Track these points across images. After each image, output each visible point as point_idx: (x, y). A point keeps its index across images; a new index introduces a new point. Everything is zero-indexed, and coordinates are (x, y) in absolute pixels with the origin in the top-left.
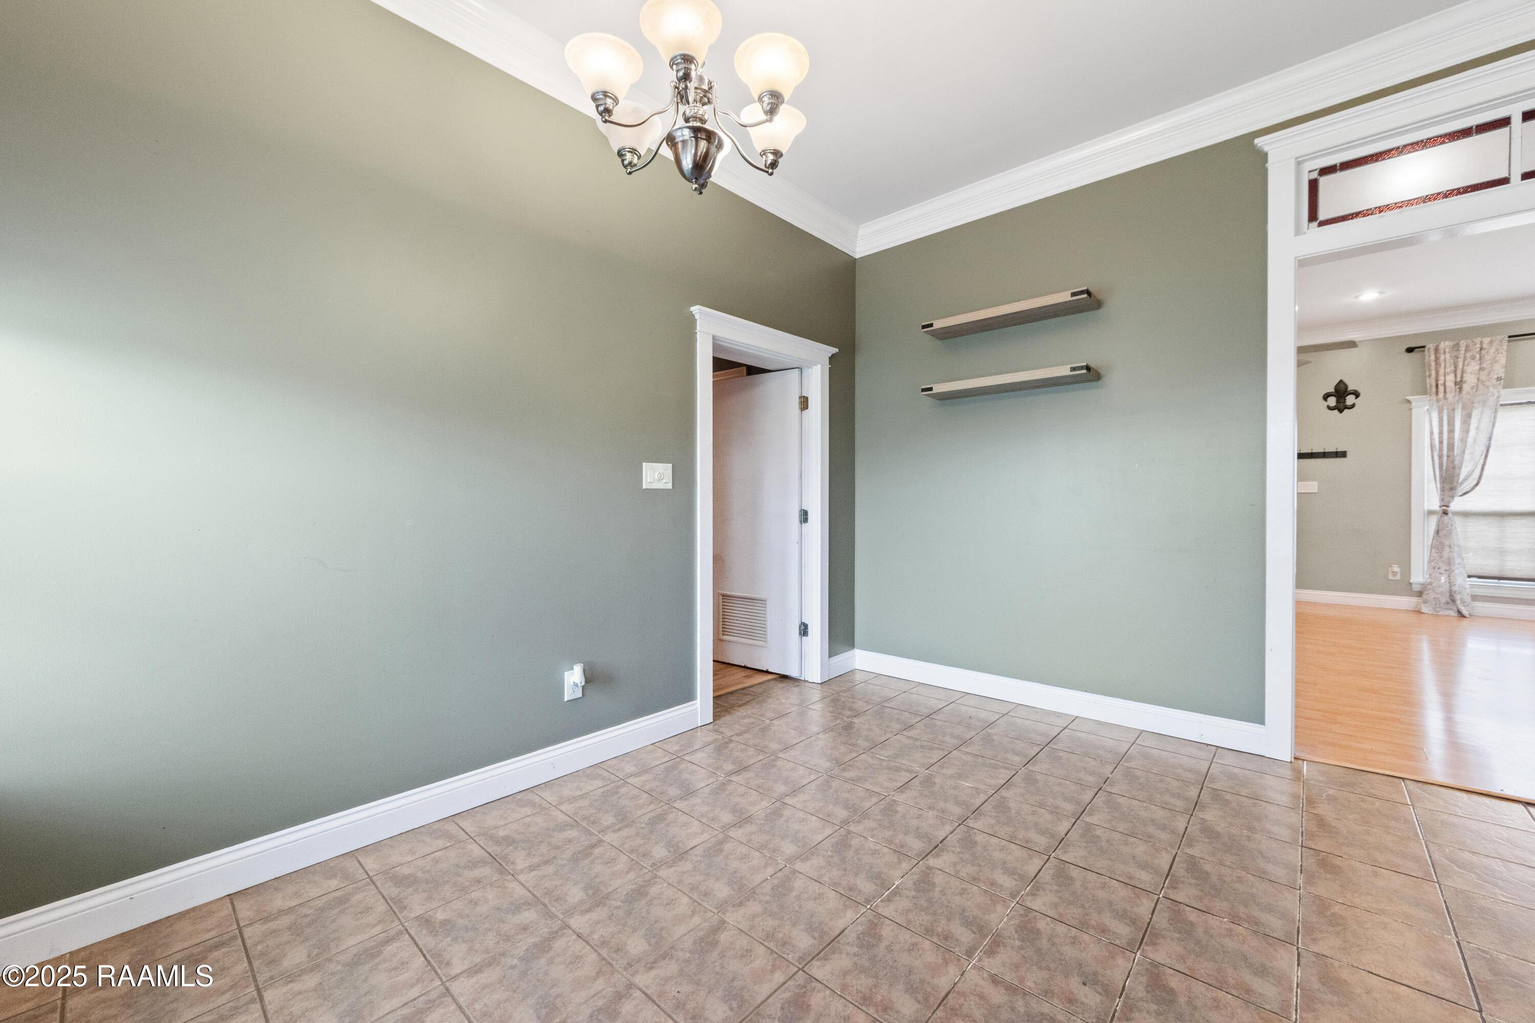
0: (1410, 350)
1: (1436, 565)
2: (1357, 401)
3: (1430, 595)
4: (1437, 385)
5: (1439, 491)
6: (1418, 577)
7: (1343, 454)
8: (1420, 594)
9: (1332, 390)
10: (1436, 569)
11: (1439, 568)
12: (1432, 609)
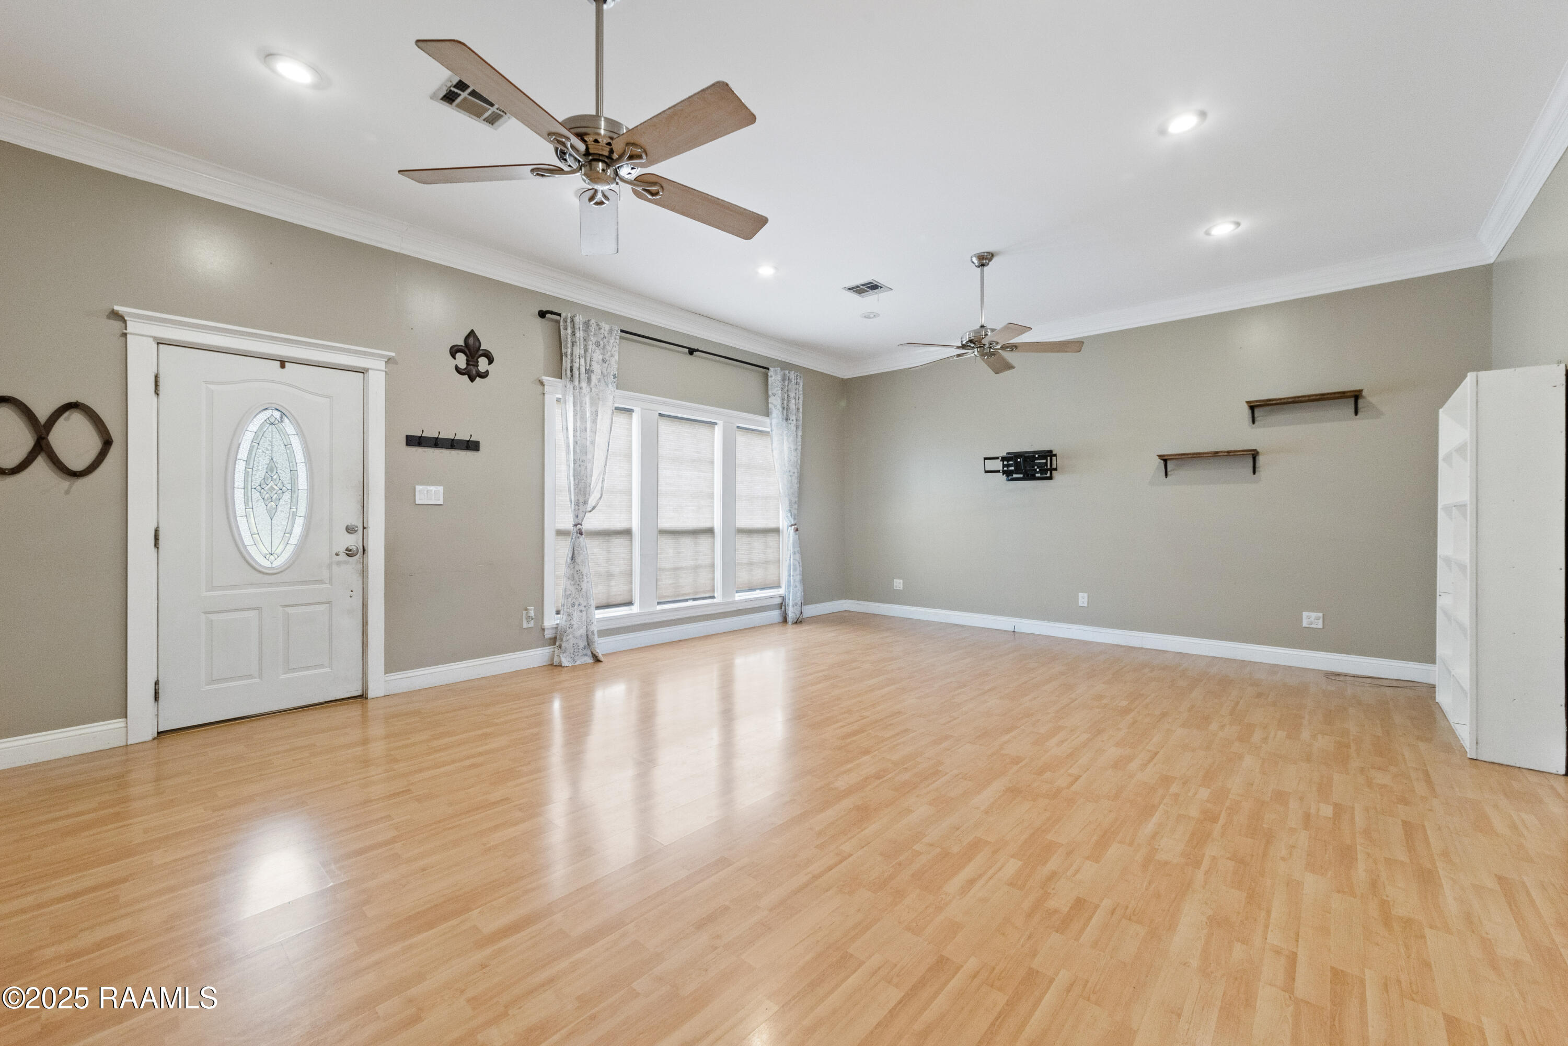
0: (542, 314)
1: (574, 600)
2: (491, 368)
3: (569, 642)
4: (571, 370)
5: (573, 506)
6: (551, 621)
7: (472, 446)
8: (553, 641)
9: (461, 342)
10: (576, 606)
11: (579, 605)
12: (570, 660)
